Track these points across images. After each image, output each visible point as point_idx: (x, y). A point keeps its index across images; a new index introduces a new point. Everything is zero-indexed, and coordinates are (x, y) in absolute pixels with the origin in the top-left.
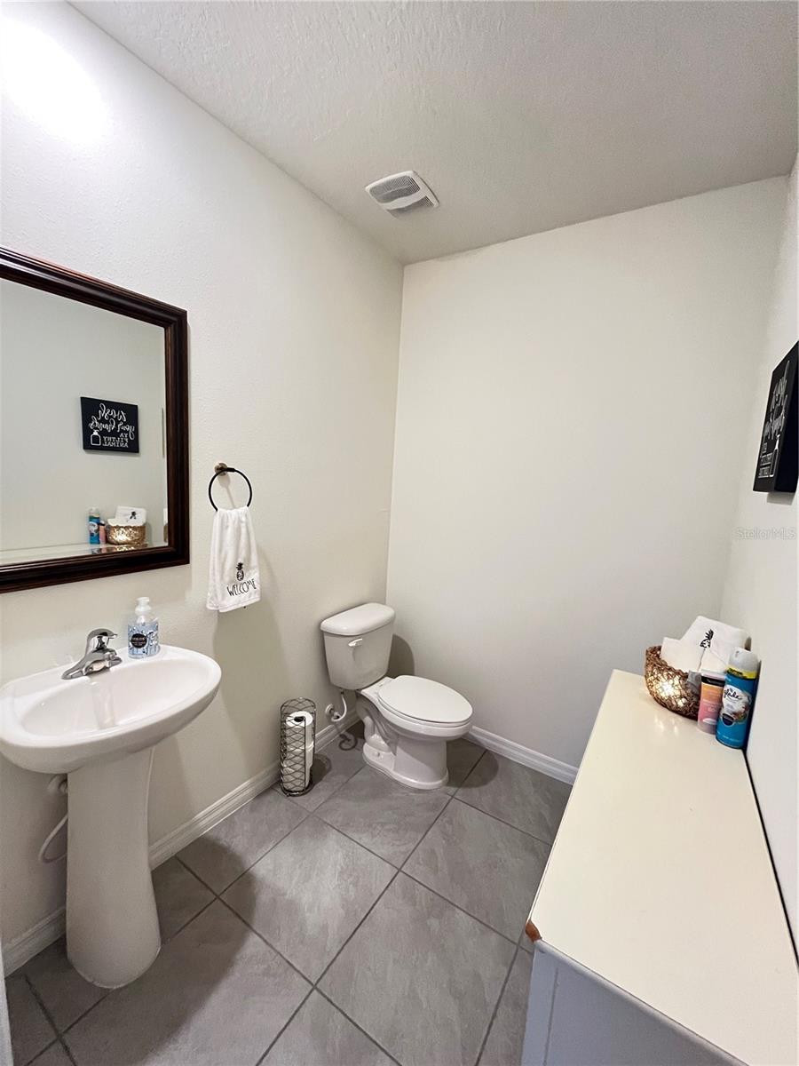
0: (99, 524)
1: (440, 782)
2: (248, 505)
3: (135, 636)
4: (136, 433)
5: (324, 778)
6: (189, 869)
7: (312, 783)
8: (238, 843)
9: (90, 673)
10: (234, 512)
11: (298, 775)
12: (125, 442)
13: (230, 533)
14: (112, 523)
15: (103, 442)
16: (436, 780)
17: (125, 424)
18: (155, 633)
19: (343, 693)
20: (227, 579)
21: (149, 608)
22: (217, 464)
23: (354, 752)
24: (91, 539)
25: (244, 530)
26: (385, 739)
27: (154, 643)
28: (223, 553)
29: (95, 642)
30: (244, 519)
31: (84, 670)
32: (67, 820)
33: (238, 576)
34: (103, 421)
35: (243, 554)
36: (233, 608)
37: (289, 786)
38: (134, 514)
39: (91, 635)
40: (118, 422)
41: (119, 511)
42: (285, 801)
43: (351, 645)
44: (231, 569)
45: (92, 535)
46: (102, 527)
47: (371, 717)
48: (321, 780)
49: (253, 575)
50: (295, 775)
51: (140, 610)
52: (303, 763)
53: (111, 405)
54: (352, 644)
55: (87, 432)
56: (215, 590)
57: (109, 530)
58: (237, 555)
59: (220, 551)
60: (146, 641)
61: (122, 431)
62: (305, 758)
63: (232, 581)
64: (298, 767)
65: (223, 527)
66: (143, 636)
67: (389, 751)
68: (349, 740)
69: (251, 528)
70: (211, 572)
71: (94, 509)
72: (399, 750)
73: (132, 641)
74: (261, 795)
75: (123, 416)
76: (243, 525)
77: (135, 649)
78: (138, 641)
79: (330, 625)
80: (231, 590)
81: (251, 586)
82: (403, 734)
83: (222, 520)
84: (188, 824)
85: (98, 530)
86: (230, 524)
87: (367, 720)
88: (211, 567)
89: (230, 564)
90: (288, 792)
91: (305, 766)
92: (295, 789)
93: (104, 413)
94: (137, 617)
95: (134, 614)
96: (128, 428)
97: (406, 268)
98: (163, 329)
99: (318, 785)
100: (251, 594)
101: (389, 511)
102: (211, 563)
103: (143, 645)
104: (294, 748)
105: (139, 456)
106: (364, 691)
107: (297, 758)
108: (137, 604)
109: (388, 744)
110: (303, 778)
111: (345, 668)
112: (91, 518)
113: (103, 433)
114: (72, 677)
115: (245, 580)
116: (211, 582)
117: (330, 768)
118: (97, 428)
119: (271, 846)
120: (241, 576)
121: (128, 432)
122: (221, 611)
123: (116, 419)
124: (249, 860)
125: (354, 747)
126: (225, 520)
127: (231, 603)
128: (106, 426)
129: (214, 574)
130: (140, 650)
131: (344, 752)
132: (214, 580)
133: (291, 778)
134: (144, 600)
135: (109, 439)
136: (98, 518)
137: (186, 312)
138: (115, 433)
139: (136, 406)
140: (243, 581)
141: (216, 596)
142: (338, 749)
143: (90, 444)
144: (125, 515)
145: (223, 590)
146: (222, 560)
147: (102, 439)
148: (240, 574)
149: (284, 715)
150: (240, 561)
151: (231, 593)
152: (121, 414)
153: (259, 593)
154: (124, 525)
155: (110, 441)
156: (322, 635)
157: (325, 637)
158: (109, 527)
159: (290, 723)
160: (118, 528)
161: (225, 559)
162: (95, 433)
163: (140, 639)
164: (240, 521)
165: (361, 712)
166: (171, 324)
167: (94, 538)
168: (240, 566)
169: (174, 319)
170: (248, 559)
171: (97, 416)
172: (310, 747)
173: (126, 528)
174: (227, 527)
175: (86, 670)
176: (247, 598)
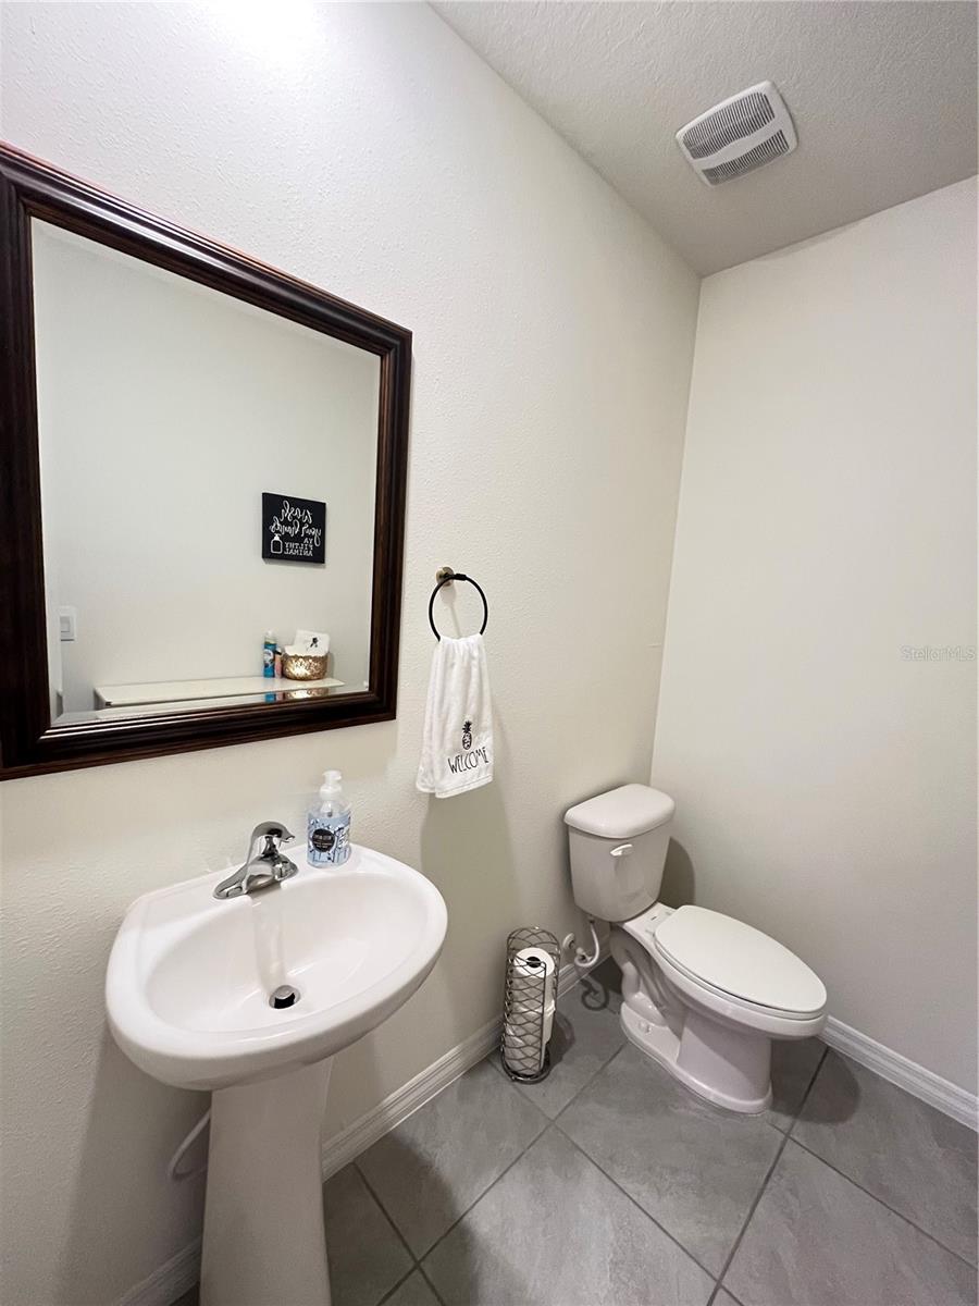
0: (275, 652)
1: (759, 1102)
2: (481, 633)
3: (318, 832)
4: (322, 538)
5: (565, 1057)
6: (374, 1195)
7: (548, 1064)
8: (446, 1158)
9: (253, 891)
10: (462, 642)
11: (530, 1051)
12: (309, 550)
13: (456, 673)
14: (290, 651)
15: (284, 549)
16: (754, 1099)
17: (310, 527)
18: (346, 828)
19: (592, 922)
20: (449, 746)
21: (339, 788)
22: (439, 569)
23: (605, 1013)
24: (265, 671)
25: (475, 671)
26: (656, 1004)
27: (344, 844)
28: (445, 706)
29: (262, 844)
30: (476, 654)
31: (244, 884)
32: (209, 1121)
33: (464, 743)
34: (286, 523)
35: (473, 707)
36: (456, 792)
37: (517, 1066)
38: (315, 640)
39: (257, 832)
40: (302, 525)
41: (298, 636)
42: (509, 1089)
43: (615, 853)
44: (455, 731)
45: (266, 666)
46: (278, 656)
47: (637, 968)
48: (560, 1059)
49: (484, 740)
50: (524, 1049)
51: (327, 790)
52: (538, 1034)
53: (297, 503)
54: (617, 852)
55: (267, 535)
56: (431, 762)
57: (286, 659)
58: (465, 711)
59: (442, 702)
60: (332, 841)
61: (306, 535)
62: (541, 1026)
63: (455, 750)
64: (531, 1039)
65: (448, 665)
66: (329, 834)
67: (663, 1025)
68: (596, 992)
69: (485, 667)
70: (426, 734)
71: (271, 634)
72: (687, 1032)
73: (314, 840)
74: (473, 1070)
75: (309, 518)
76: (475, 662)
77: (317, 852)
78: (323, 840)
79: (576, 815)
80: (453, 763)
81: (480, 758)
82: (695, 1009)
83: (447, 655)
84: (373, 1112)
85: (274, 659)
86: (457, 662)
87: (629, 968)
88: (427, 728)
89: (454, 724)
90: (513, 1074)
91: (541, 1039)
92: (524, 1072)
93: (287, 513)
94: (322, 802)
95: (318, 794)
96: (314, 532)
97: (706, 280)
98: (378, 358)
99: (555, 1068)
100: (480, 770)
101: (662, 647)
102: (427, 720)
103: (329, 848)
104: (526, 1009)
105: (324, 567)
106: (627, 924)
107: (530, 1025)
108: (322, 781)
109: (662, 1013)
110: (537, 1056)
111: (600, 886)
112: (267, 645)
113: (286, 537)
114: (227, 896)
115: (472, 749)
116: (425, 750)
117: (573, 1040)
118: (278, 532)
119: (494, 1175)
120: (467, 743)
121: (313, 537)
122: (438, 796)
123: (300, 520)
124: (463, 1197)
125: (604, 1006)
126: (451, 656)
127: (452, 785)
128: (289, 529)
129: (431, 738)
130: (324, 855)
131: (591, 1012)
132: (431, 747)
133: (519, 1055)
134: (333, 776)
135: (292, 545)
136: (275, 645)
137: (411, 333)
138: (298, 538)
139: (324, 504)
140: (469, 751)
141: (432, 771)
142: (580, 1005)
143: (271, 552)
144: (306, 641)
145: (442, 763)
146: (443, 716)
147: (284, 545)
148: (467, 739)
149: (511, 952)
150: (468, 718)
151: (453, 769)
152: (306, 514)
153: (490, 769)
154: (303, 655)
155: (292, 549)
156: (566, 830)
157: (571, 834)
158: (286, 657)
159: (523, 969)
160: (297, 658)
161: (448, 714)
162: (277, 538)
163: (325, 837)
164: (472, 657)
165: (618, 955)
166: (390, 349)
167: (269, 671)
168: (467, 727)
169: (398, 343)
170: (479, 716)
171: (280, 517)
172: (550, 1008)
173: (306, 658)
174: (453, 665)
175: (248, 883)
176: (474, 777)
